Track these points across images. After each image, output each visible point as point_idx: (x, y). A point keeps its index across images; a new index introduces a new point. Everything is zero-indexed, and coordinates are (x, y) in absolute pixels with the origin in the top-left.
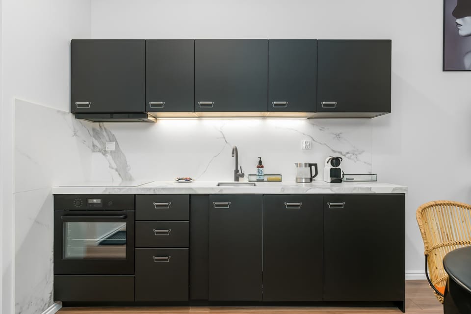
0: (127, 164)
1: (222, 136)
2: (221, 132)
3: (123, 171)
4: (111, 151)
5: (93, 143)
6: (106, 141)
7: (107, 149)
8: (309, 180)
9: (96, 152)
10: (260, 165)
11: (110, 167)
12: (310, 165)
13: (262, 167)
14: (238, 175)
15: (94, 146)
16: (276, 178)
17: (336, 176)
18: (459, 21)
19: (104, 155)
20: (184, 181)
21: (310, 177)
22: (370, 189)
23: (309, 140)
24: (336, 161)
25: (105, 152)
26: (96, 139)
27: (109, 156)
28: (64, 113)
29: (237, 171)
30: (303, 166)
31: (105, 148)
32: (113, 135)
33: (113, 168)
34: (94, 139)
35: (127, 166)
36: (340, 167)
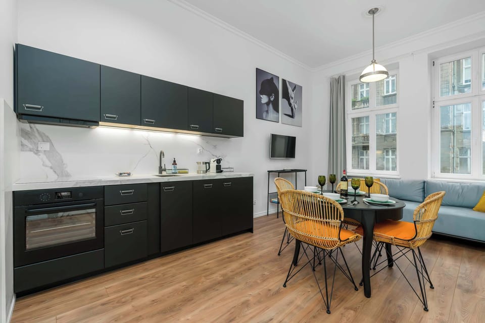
0: (64, 162)
1: (148, 143)
2: (147, 140)
3: (59, 168)
4: (45, 151)
5: (21, 142)
6: (39, 141)
7: (39, 149)
8: (205, 172)
9: (26, 151)
10: (175, 163)
11: (43, 165)
12: (206, 163)
13: (176, 164)
14: (161, 170)
15: (22, 145)
16: (185, 171)
17: (219, 169)
18: (261, 96)
19: (36, 154)
20: (126, 175)
21: (205, 170)
22: (241, 175)
23: (201, 148)
24: (219, 161)
25: (37, 152)
26: (25, 139)
27: (42, 156)
29: (161, 167)
30: (202, 163)
31: (38, 148)
32: (48, 137)
33: (46, 166)
34: (22, 138)
35: (64, 164)
36: (221, 164)
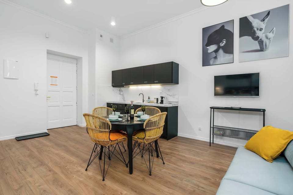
3: (124, 99)
10: (149, 98)
17: (162, 102)
18: (208, 48)
23: (161, 91)
25: (121, 94)
28: (110, 87)
29: (143, 100)
36: (163, 99)
